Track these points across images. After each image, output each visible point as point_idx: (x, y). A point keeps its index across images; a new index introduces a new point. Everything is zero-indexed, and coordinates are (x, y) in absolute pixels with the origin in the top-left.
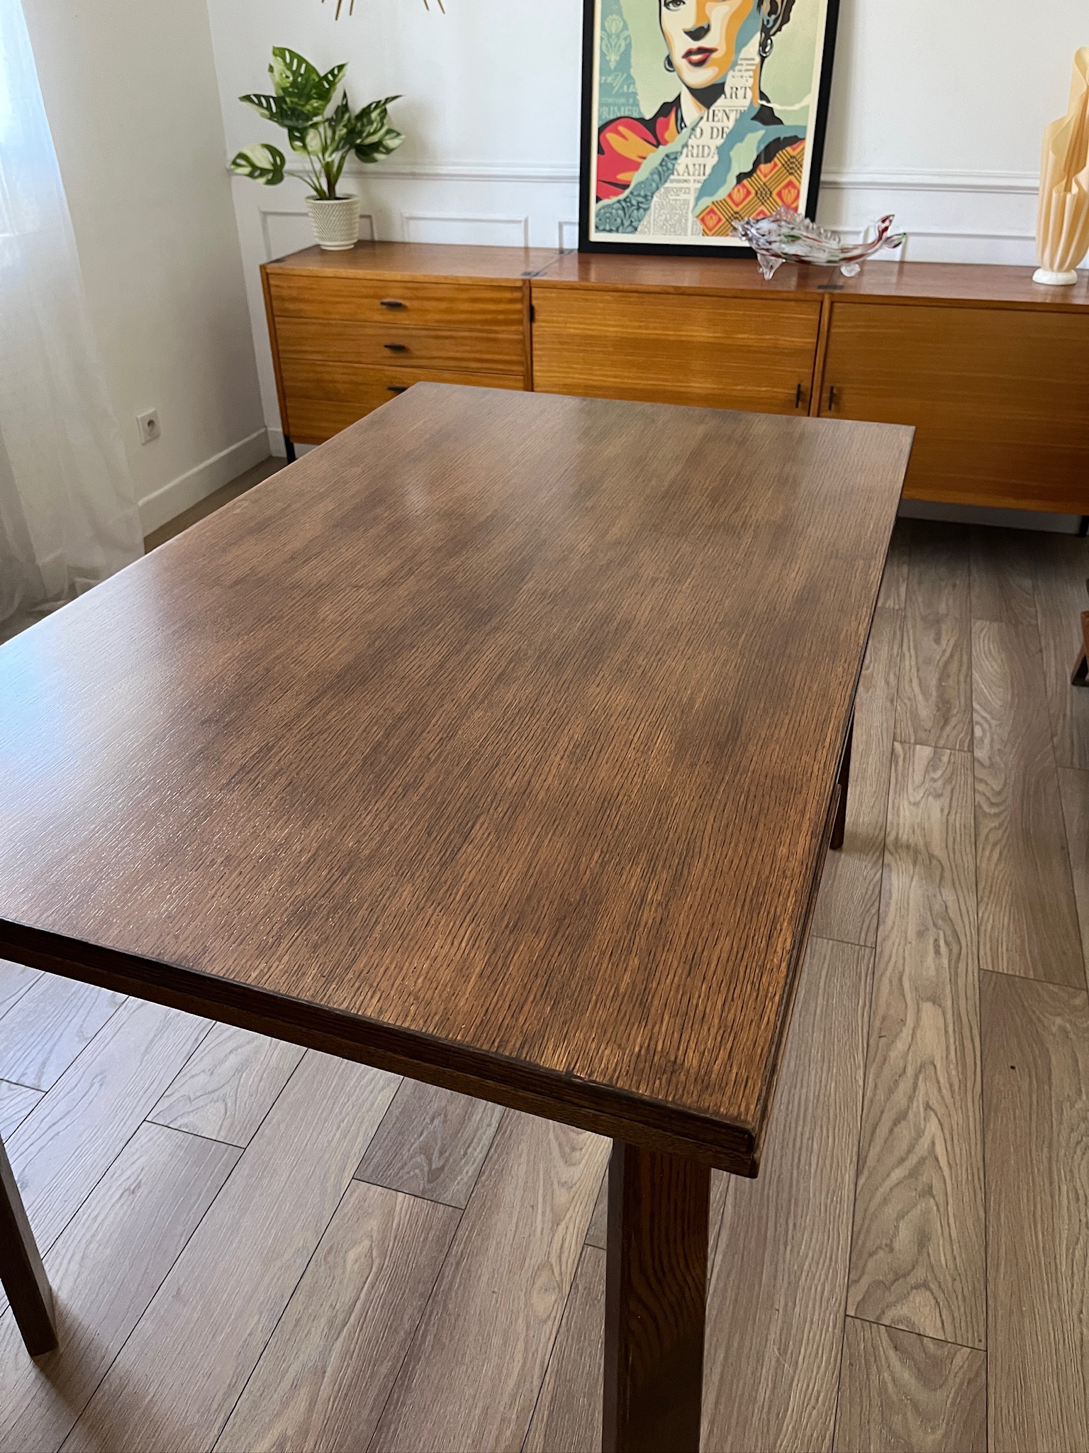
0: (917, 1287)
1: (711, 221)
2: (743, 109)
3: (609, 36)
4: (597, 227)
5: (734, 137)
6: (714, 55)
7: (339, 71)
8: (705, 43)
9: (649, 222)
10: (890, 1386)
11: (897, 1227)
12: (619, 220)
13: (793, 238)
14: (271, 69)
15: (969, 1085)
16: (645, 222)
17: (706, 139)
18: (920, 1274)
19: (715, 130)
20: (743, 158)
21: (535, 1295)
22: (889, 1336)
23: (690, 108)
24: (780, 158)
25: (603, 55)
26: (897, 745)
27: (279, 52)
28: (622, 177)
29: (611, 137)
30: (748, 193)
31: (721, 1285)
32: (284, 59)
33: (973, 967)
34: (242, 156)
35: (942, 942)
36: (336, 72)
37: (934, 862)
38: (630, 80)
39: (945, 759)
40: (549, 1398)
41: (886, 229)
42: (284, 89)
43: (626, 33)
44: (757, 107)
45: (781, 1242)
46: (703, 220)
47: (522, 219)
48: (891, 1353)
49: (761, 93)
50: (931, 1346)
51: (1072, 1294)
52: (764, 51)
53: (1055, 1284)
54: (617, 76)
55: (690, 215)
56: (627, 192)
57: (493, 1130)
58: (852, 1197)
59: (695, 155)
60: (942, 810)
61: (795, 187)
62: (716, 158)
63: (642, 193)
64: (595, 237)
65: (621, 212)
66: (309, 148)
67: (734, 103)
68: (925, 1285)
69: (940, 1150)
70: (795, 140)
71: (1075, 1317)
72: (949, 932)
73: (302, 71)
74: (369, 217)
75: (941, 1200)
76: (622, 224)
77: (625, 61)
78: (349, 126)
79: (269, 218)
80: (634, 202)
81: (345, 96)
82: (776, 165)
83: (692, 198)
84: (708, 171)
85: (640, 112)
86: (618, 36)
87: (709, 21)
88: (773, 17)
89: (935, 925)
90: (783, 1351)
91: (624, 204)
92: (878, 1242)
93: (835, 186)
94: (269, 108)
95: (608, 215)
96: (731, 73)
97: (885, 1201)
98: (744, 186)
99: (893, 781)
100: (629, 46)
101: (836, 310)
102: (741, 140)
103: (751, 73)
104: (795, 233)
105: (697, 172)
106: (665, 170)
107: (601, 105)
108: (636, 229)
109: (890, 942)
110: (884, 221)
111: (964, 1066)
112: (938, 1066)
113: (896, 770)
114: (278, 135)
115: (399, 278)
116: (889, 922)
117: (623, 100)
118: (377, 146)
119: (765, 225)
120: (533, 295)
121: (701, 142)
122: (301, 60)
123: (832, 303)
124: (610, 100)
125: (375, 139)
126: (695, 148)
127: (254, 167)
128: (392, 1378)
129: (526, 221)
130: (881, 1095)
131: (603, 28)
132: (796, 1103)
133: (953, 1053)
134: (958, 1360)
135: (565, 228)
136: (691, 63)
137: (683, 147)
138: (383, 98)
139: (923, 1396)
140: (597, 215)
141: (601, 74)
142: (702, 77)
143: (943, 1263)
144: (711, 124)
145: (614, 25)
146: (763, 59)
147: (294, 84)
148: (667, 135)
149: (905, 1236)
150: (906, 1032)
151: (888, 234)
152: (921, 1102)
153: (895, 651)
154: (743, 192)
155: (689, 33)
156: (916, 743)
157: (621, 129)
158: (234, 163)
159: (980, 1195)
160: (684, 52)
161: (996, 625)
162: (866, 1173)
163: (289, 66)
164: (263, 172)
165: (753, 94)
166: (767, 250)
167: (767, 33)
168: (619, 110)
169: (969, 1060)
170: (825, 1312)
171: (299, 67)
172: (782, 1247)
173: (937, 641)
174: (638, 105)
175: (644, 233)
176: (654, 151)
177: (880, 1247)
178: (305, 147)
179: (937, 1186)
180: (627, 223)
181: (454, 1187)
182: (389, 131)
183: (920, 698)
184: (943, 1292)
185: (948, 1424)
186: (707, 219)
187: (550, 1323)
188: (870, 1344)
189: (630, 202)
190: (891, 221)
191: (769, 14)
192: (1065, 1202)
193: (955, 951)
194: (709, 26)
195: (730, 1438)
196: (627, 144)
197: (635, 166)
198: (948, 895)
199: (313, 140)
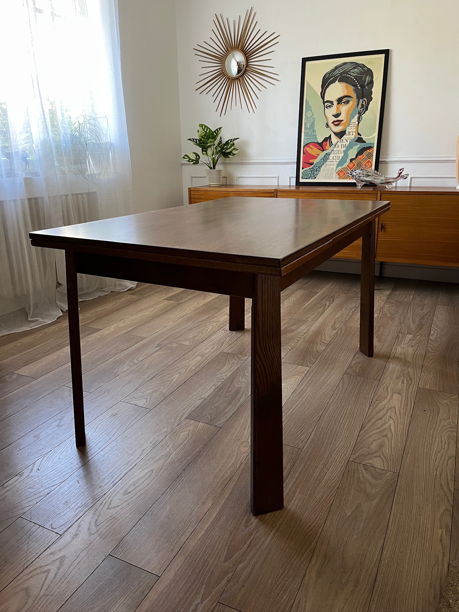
0: (376, 457)
1: (341, 174)
2: (352, 138)
3: (307, 118)
4: (302, 177)
5: (350, 147)
6: (342, 122)
7: (219, 130)
8: (339, 118)
9: (320, 175)
10: (361, 478)
11: (372, 443)
12: (310, 175)
13: (368, 176)
14: (198, 131)
15: (407, 414)
16: (318, 175)
17: (339, 148)
18: (378, 454)
19: (343, 145)
20: (352, 154)
21: (241, 447)
22: (363, 466)
23: (334, 139)
24: (365, 153)
25: (305, 124)
26: (400, 334)
27: (201, 126)
28: (311, 161)
29: (308, 149)
30: (354, 165)
31: (306, 451)
32: (203, 128)
33: (415, 387)
34: (186, 155)
35: (405, 381)
36: (218, 130)
37: (407, 362)
38: (314, 131)
39: (418, 338)
40: (242, 469)
41: (401, 173)
42: (202, 136)
43: (313, 117)
44: (357, 138)
45: (330, 443)
46: (339, 174)
47: (277, 176)
48: (364, 471)
49: (358, 133)
50: (378, 470)
51: (435, 464)
52: (359, 120)
53: (428, 461)
54: (310, 130)
55: (334, 172)
56: (313, 166)
57: (234, 411)
58: (357, 435)
59: (336, 153)
60: (413, 350)
61: (370, 162)
62: (343, 154)
63: (318, 166)
64: (301, 180)
65: (310, 172)
66: (208, 154)
67: (350, 136)
68: (380, 456)
69: (392, 428)
70: (370, 148)
71: (435, 469)
72: (408, 379)
73: (208, 132)
74: (226, 177)
75: (390, 438)
76: (311, 176)
77: (312, 125)
78: (222, 147)
79: (193, 178)
80: (315, 169)
81: (221, 138)
82: (364, 156)
83: (335, 167)
84: (340, 158)
85: (317, 141)
86: (310, 118)
87: (341, 111)
88: (362, 109)
89: (403, 376)
90: (325, 466)
91: (312, 170)
92: (365, 446)
93: (385, 162)
94: (196, 142)
95: (306, 173)
96: (348, 127)
97: (369, 437)
98: (353, 163)
99: (396, 342)
100: (314, 120)
101: (382, 197)
102: (352, 148)
103: (355, 127)
104: (369, 174)
105: (336, 159)
106: (326, 158)
107: (304, 139)
108: (316, 178)
109: (386, 379)
110: (400, 170)
111: (406, 409)
112: (397, 408)
113: (398, 340)
114: (199, 150)
115: (233, 190)
116: (387, 374)
117: (312, 137)
118: (230, 153)
119: (358, 171)
120: (278, 195)
121: (338, 149)
122: (208, 128)
123: (381, 194)
124: (308, 137)
125: (229, 150)
126: (336, 151)
127: (190, 159)
128: (191, 461)
129: (278, 177)
130: (374, 413)
131: (306, 115)
132: (342, 414)
133: (403, 406)
134: (388, 474)
135: (292, 179)
136: (335, 125)
137: (332, 151)
138: (233, 138)
139: (373, 481)
140: (302, 174)
141: (305, 129)
142: (338, 129)
143: (387, 452)
144: (341, 143)
145: (309, 114)
146: (359, 123)
147: (205, 135)
148: (326, 148)
149: (374, 446)
150: (386, 400)
151: (402, 174)
152: (388, 416)
153: (405, 312)
154: (352, 165)
155: (334, 116)
156: (407, 334)
157: (311, 146)
158: (184, 157)
159: (405, 438)
160: (332, 122)
161: (446, 307)
162: (364, 430)
163: (204, 130)
164: (193, 160)
165: (356, 134)
166: (359, 179)
167: (360, 114)
168: (310, 140)
169: (409, 408)
170: (341, 460)
171: (207, 130)
172: (329, 444)
173: (422, 310)
174: (317, 139)
175: (318, 179)
176: (321, 153)
177: (365, 447)
178: (207, 154)
179: (389, 435)
180: (312, 176)
181: (219, 423)
182: (234, 149)
183: (411, 323)
184: (386, 459)
185: (381, 488)
186: (340, 174)
187: (245, 454)
188: (356, 468)
189: (314, 169)
190: (403, 170)
191: (361, 108)
192: (437, 443)
193: (410, 382)
194: (341, 113)
195: (302, 483)
196: (313, 151)
197: (316, 158)
198: (411, 370)
199: (210, 152)
